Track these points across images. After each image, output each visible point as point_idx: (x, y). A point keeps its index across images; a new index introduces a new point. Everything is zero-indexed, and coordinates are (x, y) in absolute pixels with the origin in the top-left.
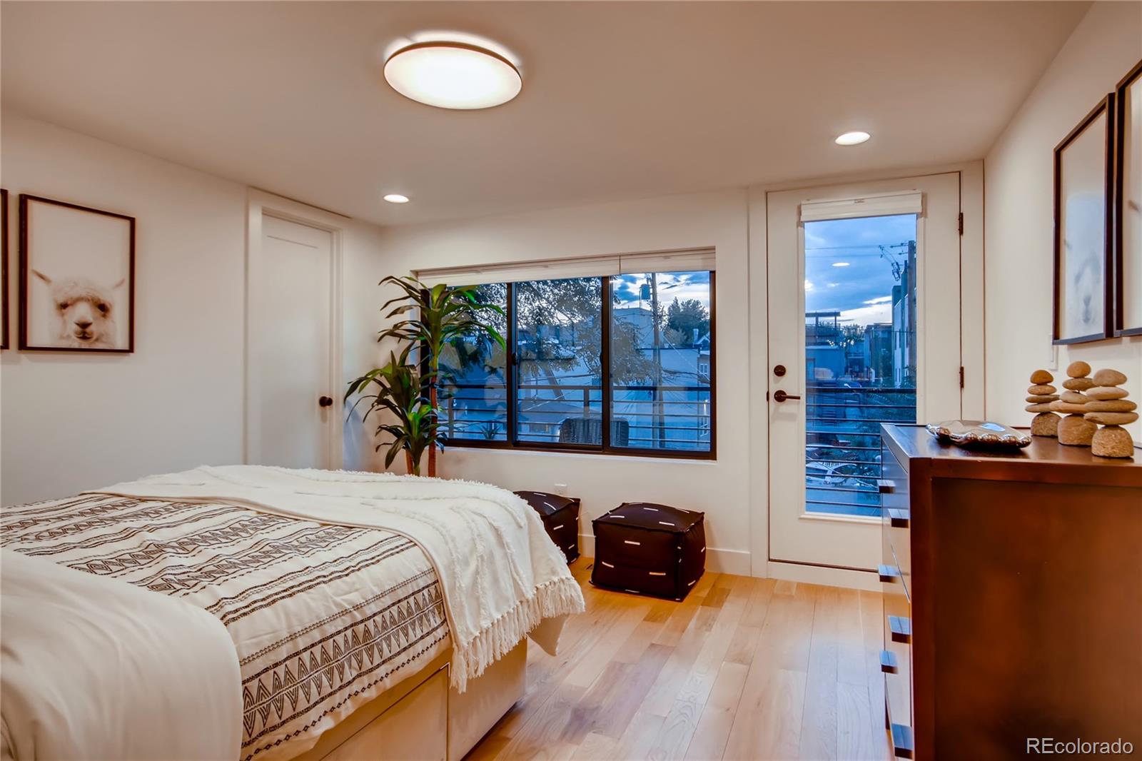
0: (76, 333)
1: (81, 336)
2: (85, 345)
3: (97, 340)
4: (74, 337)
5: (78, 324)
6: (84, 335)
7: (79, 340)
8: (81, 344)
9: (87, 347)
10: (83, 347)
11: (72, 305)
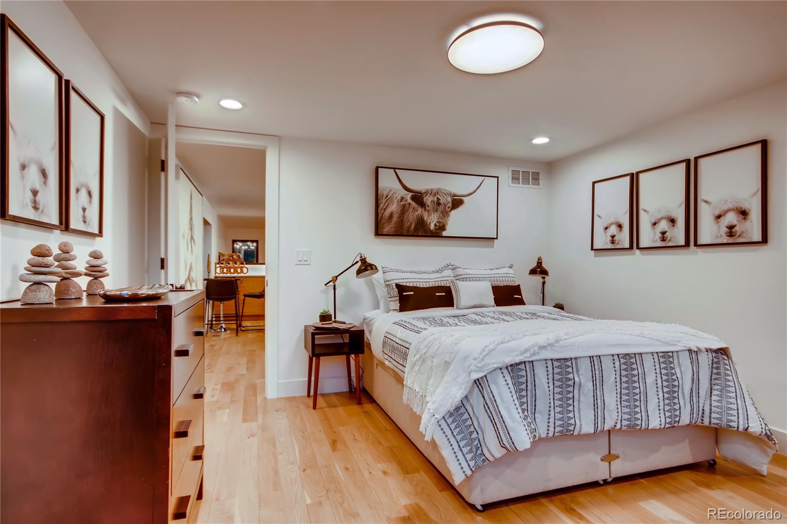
0: (726, 233)
1: (729, 235)
2: (731, 240)
3: (739, 236)
4: (724, 236)
5: (727, 227)
6: (731, 234)
7: (728, 238)
8: (728, 240)
9: (732, 242)
10: (729, 242)
11: (724, 215)
